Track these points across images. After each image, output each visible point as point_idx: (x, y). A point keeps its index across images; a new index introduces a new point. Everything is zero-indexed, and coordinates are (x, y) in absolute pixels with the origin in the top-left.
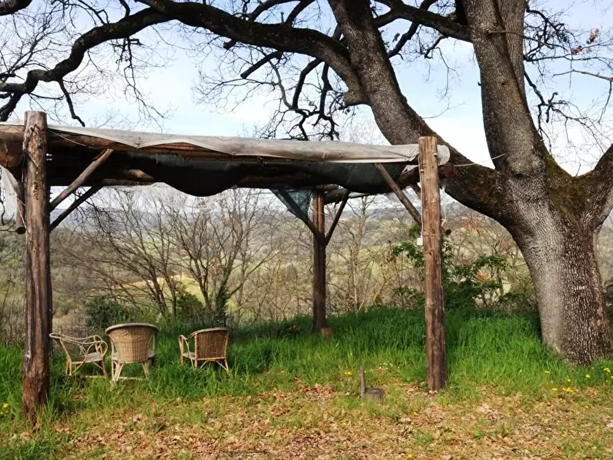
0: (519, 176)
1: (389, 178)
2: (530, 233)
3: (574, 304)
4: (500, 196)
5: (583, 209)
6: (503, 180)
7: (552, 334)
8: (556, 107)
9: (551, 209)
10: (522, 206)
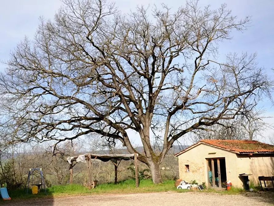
0: (148, 157)
1: (130, 158)
2: (150, 165)
3: (156, 176)
4: (146, 160)
5: (158, 161)
6: (146, 158)
7: (154, 181)
8: (159, 138)
9: (153, 162)
10: (149, 162)
